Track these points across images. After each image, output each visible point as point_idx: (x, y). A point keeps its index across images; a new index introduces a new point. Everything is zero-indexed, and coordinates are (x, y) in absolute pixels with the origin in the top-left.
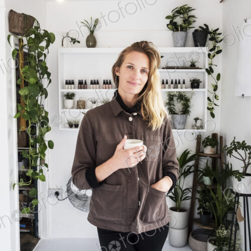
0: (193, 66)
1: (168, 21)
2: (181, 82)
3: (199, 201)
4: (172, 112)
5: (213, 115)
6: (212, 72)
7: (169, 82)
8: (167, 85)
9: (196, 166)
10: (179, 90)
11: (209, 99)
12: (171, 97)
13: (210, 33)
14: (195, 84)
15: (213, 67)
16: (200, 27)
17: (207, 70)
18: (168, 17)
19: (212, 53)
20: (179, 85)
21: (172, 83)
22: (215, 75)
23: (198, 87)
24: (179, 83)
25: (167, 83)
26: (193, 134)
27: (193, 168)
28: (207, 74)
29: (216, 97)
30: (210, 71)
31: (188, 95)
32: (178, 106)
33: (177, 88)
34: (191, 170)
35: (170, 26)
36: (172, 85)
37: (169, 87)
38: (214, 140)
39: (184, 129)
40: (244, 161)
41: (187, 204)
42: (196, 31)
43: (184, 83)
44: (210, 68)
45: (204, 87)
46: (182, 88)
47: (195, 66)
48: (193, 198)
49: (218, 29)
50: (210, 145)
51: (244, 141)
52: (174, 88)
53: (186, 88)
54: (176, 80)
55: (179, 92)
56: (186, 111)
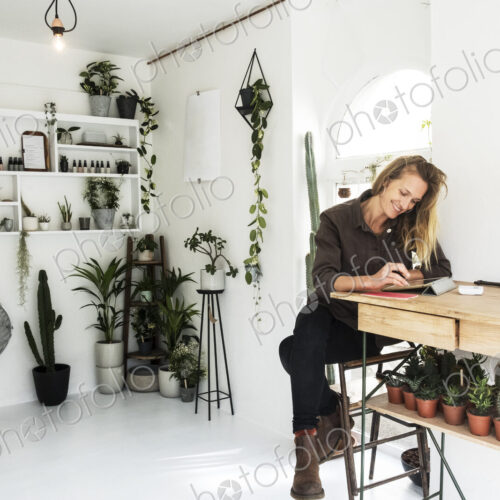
0: (118, 143)
1: (82, 79)
2: (105, 164)
3: (134, 326)
4: (94, 206)
5: (146, 208)
6: (145, 153)
7: (89, 163)
8: (86, 169)
9: (128, 279)
10: (102, 175)
11: (143, 188)
12: (92, 185)
13: (141, 102)
14: (123, 168)
15: (146, 146)
16: (128, 93)
17: (138, 149)
18: (82, 74)
19: (145, 128)
20: (103, 169)
21: (92, 165)
22: (148, 156)
23: (126, 172)
24: (102, 166)
25: (85, 165)
27: (124, 283)
28: (139, 155)
29: (152, 186)
30: (142, 151)
31: (116, 183)
32: (101, 197)
33: (100, 172)
34: (123, 286)
35: (86, 86)
36: (93, 169)
37: (89, 171)
38: (149, 242)
39: (111, 228)
41: (118, 332)
42: (122, 97)
43: (108, 166)
44: (143, 147)
45: (134, 172)
46: (106, 172)
47: (121, 144)
48: (125, 324)
49: (149, 99)
50: (147, 249)
52: (96, 172)
53: (111, 172)
54: (97, 162)
56: (112, 203)
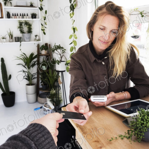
0: (32, 6)
2: (26, 15)
3: (41, 79)
4: (22, 32)
5: (45, 33)
6: (43, 9)
7: (19, 15)
8: (18, 17)
9: (38, 61)
10: (25, 19)
11: (42, 25)
12: (21, 24)
14: (34, 16)
15: (43, 7)
17: (39, 8)
20: (25, 17)
21: (21, 15)
22: (44, 11)
23: (35, 18)
24: (25, 15)
25: (17, 15)
26: (35, 44)
28: (39, 10)
29: (45, 23)
30: (41, 9)
31: (30, 23)
32: (25, 29)
33: (24, 18)
34: (36, 63)
36: (21, 17)
37: (19, 18)
38: (46, 47)
39: (30, 41)
40: (60, 55)
41: (35, 81)
43: (27, 15)
44: (41, 7)
45: (39, 18)
46: (26, 18)
47: (33, 6)
48: (38, 78)
50: (44, 49)
51: (60, 45)
52: (22, 18)
53: (29, 18)
54: (23, 14)
55: (25, 21)
56: (30, 31)
